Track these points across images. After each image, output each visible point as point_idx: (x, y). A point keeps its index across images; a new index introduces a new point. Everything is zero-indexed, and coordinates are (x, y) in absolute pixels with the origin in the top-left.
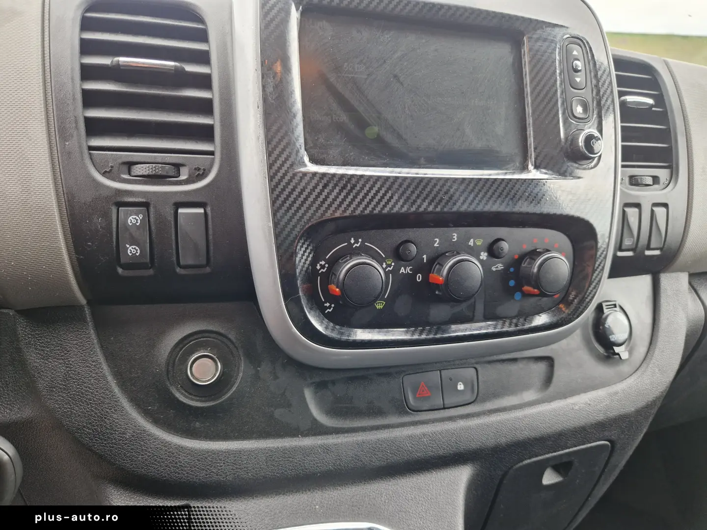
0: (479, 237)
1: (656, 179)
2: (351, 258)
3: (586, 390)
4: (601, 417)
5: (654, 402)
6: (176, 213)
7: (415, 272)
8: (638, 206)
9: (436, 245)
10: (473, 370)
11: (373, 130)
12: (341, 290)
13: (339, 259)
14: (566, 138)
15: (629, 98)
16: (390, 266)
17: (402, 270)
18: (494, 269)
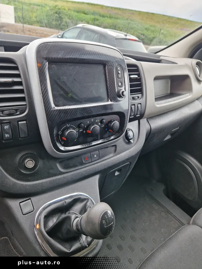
0: (98, 119)
1: (138, 97)
2: (68, 130)
3: (124, 152)
4: (127, 157)
5: (139, 152)
6: (18, 123)
7: (83, 130)
8: (134, 105)
9: (88, 123)
10: (98, 151)
11: (70, 95)
12: (66, 139)
13: (64, 130)
14: (117, 92)
15: (132, 76)
16: (77, 130)
17: (80, 130)
18: (102, 127)
